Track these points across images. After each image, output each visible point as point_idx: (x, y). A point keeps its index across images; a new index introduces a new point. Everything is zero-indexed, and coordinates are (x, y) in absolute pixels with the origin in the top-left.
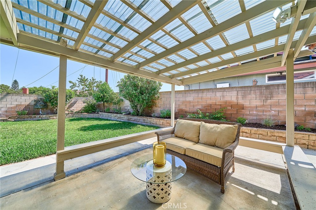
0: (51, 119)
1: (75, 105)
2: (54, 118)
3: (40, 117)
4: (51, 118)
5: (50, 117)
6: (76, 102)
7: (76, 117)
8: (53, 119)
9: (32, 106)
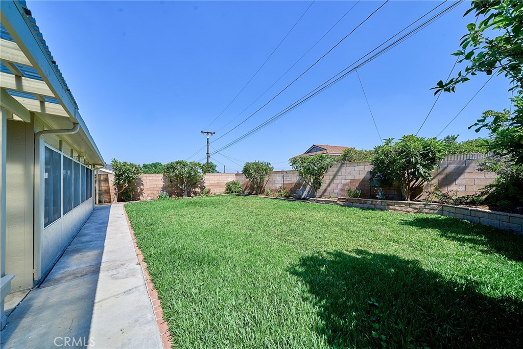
0: (391, 209)
1: (462, 177)
2: (397, 210)
3: (372, 204)
4: (391, 207)
5: (389, 205)
6: (465, 169)
7: (451, 214)
8: (395, 210)
9: (368, 181)
